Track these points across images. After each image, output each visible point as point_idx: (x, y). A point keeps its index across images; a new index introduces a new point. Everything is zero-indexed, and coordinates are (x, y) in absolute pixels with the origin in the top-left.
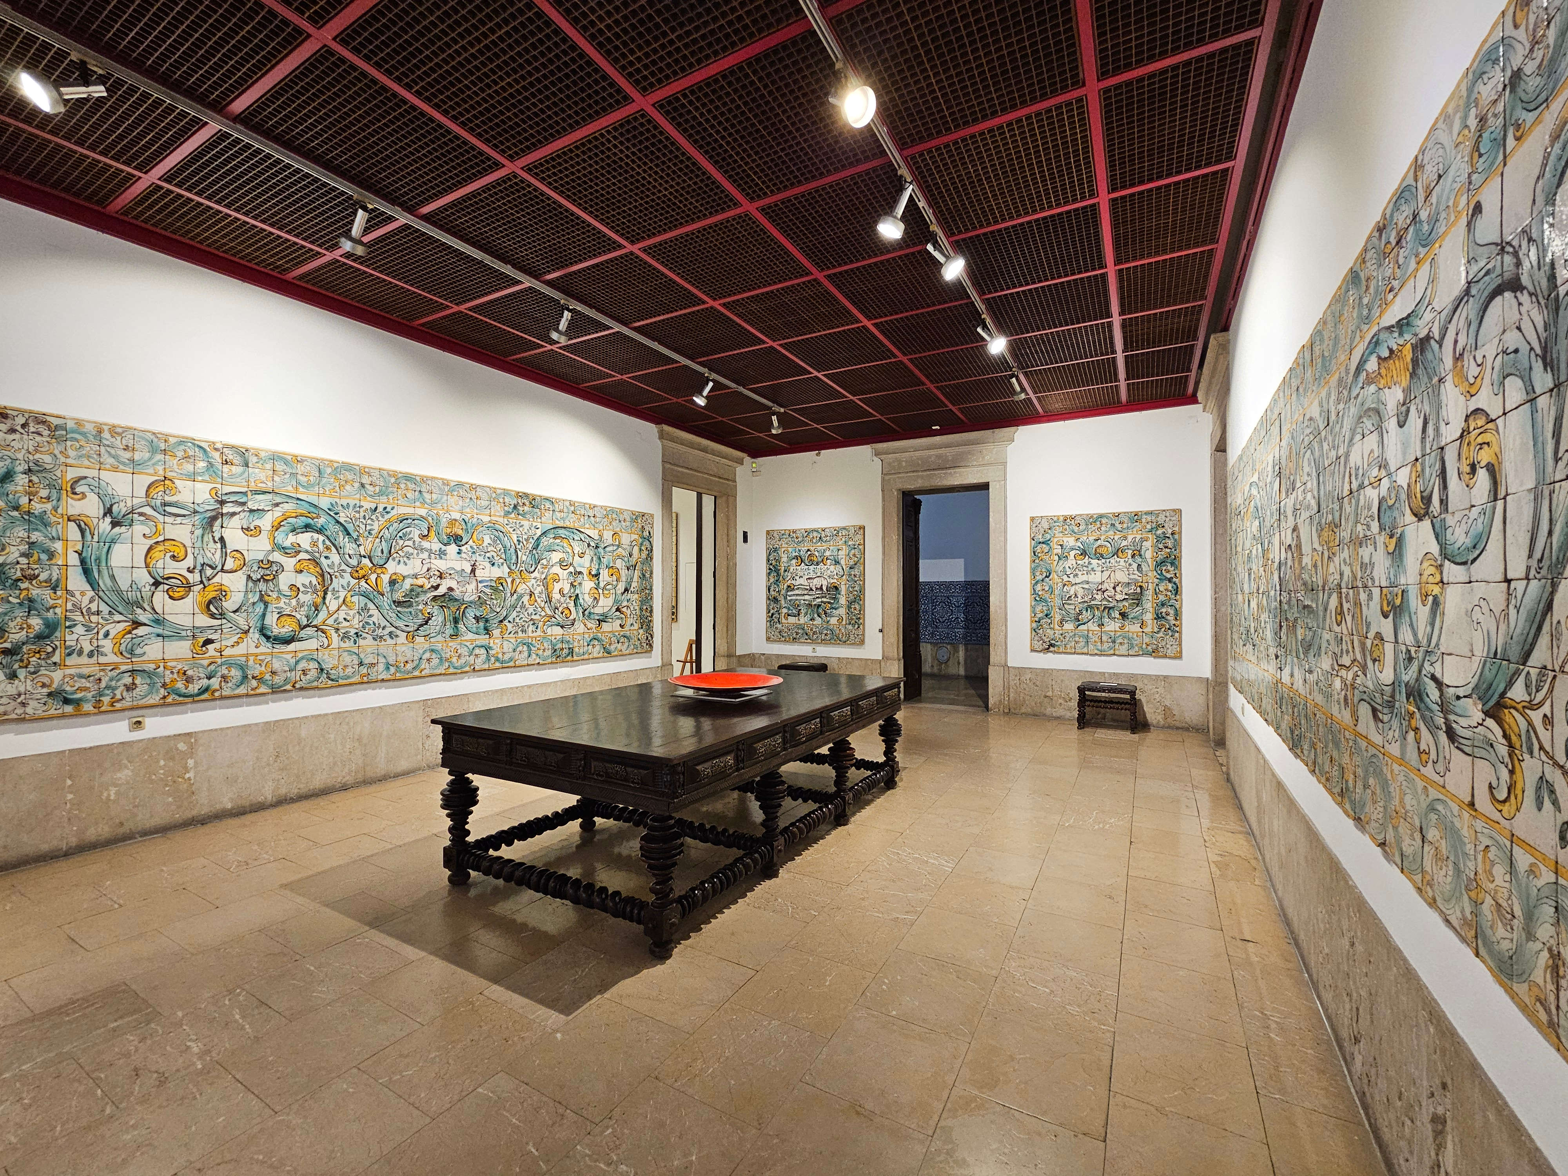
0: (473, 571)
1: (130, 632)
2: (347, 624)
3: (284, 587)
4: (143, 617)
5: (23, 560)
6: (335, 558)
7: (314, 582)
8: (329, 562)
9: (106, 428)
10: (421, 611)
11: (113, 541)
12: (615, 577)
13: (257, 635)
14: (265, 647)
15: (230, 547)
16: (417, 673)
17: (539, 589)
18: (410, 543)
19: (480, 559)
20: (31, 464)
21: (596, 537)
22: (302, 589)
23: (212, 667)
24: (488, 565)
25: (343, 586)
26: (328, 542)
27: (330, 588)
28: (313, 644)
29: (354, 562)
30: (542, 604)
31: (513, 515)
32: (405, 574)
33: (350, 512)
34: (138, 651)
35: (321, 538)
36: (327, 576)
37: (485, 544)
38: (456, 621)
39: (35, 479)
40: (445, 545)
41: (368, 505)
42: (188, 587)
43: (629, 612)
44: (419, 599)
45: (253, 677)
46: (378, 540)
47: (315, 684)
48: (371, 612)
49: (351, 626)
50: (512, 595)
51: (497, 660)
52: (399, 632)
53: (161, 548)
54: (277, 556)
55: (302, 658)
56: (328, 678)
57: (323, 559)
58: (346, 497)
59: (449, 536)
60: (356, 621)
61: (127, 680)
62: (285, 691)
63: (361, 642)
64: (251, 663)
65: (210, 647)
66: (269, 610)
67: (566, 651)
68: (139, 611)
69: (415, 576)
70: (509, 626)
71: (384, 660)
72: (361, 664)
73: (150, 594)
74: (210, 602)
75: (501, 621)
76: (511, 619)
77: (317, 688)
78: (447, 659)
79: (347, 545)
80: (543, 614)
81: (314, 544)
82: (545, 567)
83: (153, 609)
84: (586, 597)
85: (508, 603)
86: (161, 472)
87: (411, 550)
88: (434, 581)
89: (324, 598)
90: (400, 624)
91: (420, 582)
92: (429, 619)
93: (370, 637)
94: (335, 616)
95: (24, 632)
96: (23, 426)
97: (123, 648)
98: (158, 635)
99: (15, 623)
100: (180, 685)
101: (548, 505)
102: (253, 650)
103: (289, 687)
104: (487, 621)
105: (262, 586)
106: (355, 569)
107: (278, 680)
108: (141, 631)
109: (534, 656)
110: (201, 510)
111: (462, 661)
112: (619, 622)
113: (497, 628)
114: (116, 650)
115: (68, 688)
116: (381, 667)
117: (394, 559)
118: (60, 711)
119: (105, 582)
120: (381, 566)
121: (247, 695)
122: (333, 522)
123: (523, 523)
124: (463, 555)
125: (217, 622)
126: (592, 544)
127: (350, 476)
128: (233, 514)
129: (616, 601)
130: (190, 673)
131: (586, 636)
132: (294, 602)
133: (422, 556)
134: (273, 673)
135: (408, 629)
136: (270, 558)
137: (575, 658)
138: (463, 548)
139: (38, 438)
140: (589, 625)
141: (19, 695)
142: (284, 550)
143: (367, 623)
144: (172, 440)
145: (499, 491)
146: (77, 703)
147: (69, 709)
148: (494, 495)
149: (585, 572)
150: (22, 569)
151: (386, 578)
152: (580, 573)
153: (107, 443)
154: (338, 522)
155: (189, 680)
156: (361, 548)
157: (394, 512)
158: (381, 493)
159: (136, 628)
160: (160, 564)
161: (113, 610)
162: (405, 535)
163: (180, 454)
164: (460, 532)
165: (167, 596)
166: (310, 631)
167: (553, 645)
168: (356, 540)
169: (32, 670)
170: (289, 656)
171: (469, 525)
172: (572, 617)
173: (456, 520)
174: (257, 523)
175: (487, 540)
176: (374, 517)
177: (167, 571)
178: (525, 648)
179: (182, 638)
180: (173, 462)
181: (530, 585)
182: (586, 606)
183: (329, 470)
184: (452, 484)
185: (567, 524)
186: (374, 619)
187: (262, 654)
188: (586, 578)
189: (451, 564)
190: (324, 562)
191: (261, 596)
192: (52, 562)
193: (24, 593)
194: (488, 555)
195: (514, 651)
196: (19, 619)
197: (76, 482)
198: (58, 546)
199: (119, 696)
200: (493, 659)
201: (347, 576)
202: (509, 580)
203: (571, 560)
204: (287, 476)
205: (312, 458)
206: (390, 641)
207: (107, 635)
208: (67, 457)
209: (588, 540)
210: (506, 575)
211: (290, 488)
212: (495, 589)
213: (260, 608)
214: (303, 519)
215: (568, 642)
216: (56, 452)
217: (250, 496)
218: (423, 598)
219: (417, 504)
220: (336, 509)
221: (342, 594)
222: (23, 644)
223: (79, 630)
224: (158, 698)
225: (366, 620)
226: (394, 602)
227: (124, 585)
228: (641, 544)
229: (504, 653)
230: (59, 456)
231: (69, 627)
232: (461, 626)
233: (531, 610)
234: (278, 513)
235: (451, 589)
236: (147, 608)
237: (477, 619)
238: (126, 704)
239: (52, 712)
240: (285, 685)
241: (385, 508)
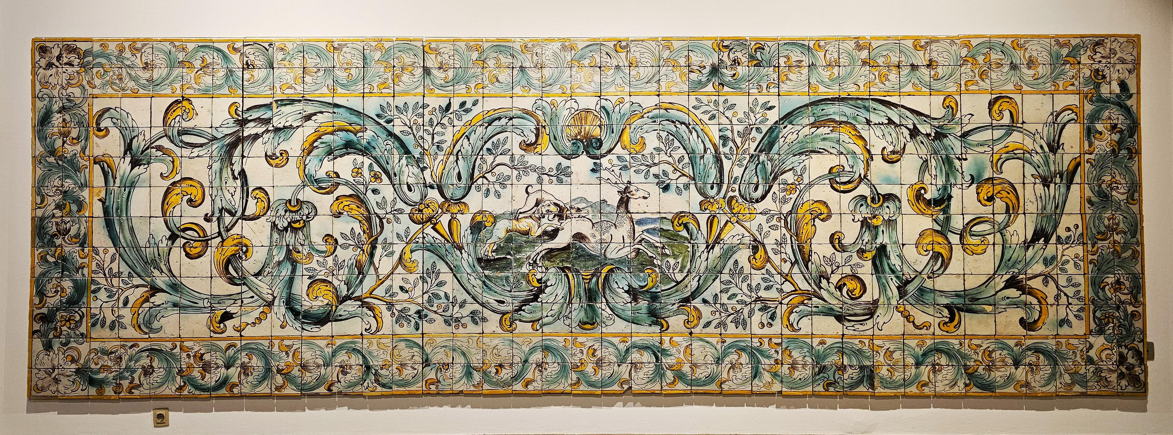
0: (624, 202)
1: (147, 300)
2: (406, 296)
3: (317, 239)
4: (161, 281)
5: (58, 213)
6: (387, 191)
7: (358, 230)
8: (378, 198)
9: (127, 44)
10: (525, 276)
11: (133, 185)
12: (999, 205)
13: (283, 309)
14: (293, 329)
15: (252, 184)
16: (518, 387)
17: (776, 235)
18: (506, 159)
19: (637, 179)
20: (65, 101)
21: (938, 111)
22: (341, 241)
23: (231, 352)
24: (655, 190)
25: (398, 236)
26: (376, 168)
27: (380, 239)
28: (354, 327)
29: (415, 196)
30: (786, 268)
31: (710, 88)
32: (498, 211)
33: (409, 117)
34: (156, 325)
35: (367, 161)
36: (376, 221)
37: (647, 151)
38: (591, 296)
39: (67, 117)
40: (568, 158)
41: (435, 102)
42: (205, 241)
43: (1051, 290)
44: (523, 255)
45: (279, 371)
46: (452, 158)
47: (358, 389)
48: (442, 278)
49: (411, 300)
50: (710, 247)
51: (680, 376)
52: (487, 313)
53: (178, 190)
54: (308, 194)
55: (341, 347)
56: (377, 381)
57: (369, 193)
58: (406, 93)
59: (575, 141)
60: (418, 292)
61: (145, 361)
62: (317, 395)
63: (426, 327)
64: (276, 349)
65: (229, 323)
66: (298, 273)
67: (852, 374)
68: (156, 273)
69: (515, 216)
70: (706, 311)
71: (462, 360)
72: (426, 362)
73: (166, 250)
74: (228, 262)
75: (686, 300)
76: (708, 295)
77: (360, 395)
78: (575, 367)
79: (405, 169)
80: (788, 287)
81: (357, 171)
82: (790, 188)
83: (170, 271)
84: (910, 252)
85: (701, 264)
86: (179, 92)
87: (505, 171)
88: (548, 223)
89: (372, 255)
90: (490, 299)
91: (524, 225)
92: (541, 291)
93: (439, 319)
94: (388, 283)
95: (58, 297)
96: (59, 58)
97: (141, 320)
98: (175, 305)
99: (51, 286)
100: (196, 374)
101: (796, 55)
102: (278, 332)
103: (322, 390)
104: (654, 297)
105: (289, 237)
106: (418, 207)
107: (309, 378)
108: (159, 299)
109: (767, 377)
110: (219, 135)
111: (606, 371)
112: (1020, 313)
113: (677, 313)
114: (135, 322)
115: (93, 366)
116: (458, 371)
117: (478, 189)
118: (85, 393)
119: (125, 237)
120: (459, 201)
121: (270, 396)
122: (384, 136)
123: (732, 100)
124: (605, 174)
125: (236, 289)
126: (925, 129)
127: (408, 59)
128: (256, 137)
129: (1003, 262)
130: (207, 357)
131: (913, 343)
132: (330, 260)
133: (526, 180)
134: (304, 367)
135: (503, 308)
136: (300, 197)
137: (880, 390)
138: (604, 161)
139: (70, 70)
140: (921, 318)
141: (54, 369)
142: (315, 182)
143: (437, 296)
144: (191, 46)
145: (676, 45)
146: (99, 384)
147: (93, 391)
148: (666, 54)
149: (904, 194)
150: (57, 224)
151: (465, 220)
152: (889, 197)
153: (128, 63)
154: (391, 134)
155: (206, 368)
156: (427, 173)
157: (477, 110)
158: (455, 81)
159: (153, 295)
160: (177, 212)
161: (133, 272)
162: (496, 146)
163: (198, 64)
164: (596, 132)
165: (183, 253)
166: (350, 306)
167: (818, 358)
168: (418, 161)
169: (64, 341)
170: (323, 343)
171: (615, 117)
172: (867, 298)
173: (587, 111)
174: (283, 146)
175: (652, 142)
176: (445, 121)
177: (184, 220)
178: (745, 358)
179: (199, 310)
180: (190, 76)
181: (753, 226)
182: (908, 273)
183: (377, 55)
184: (581, 45)
185: (850, 89)
186: (447, 289)
187: (289, 338)
188: (906, 207)
189: (578, 192)
190: (372, 199)
191: (289, 252)
192: (81, 213)
193: (59, 250)
194: (654, 170)
195: (718, 361)
196: (54, 282)
197: (101, 116)
198: (85, 194)
199: (137, 381)
200: (669, 374)
201: (405, 218)
202: (703, 219)
203: (860, 169)
204: (321, 73)
205: (353, 41)
206: (472, 328)
207: (126, 303)
208: (94, 87)
209: (910, 121)
210: (695, 208)
211: (325, 90)
212: (672, 237)
213: (286, 271)
214: (342, 134)
215: (859, 353)
216: (85, 83)
217: (275, 110)
218: (529, 253)
219: (517, 90)
220: (388, 115)
221: (398, 249)
222: (57, 310)
223: (103, 295)
224: (174, 388)
225: (435, 290)
226: (479, 260)
227: (142, 239)
228: (1094, 117)
229: (694, 366)
230: (87, 87)
231: (94, 292)
232: (601, 305)
233: (757, 278)
234: (310, 127)
235: (579, 237)
236: (164, 269)
237: (634, 293)
238: (144, 391)
239: (79, 393)
240: (318, 386)
241: (463, 104)
